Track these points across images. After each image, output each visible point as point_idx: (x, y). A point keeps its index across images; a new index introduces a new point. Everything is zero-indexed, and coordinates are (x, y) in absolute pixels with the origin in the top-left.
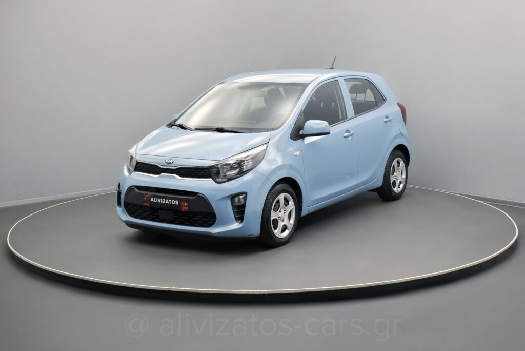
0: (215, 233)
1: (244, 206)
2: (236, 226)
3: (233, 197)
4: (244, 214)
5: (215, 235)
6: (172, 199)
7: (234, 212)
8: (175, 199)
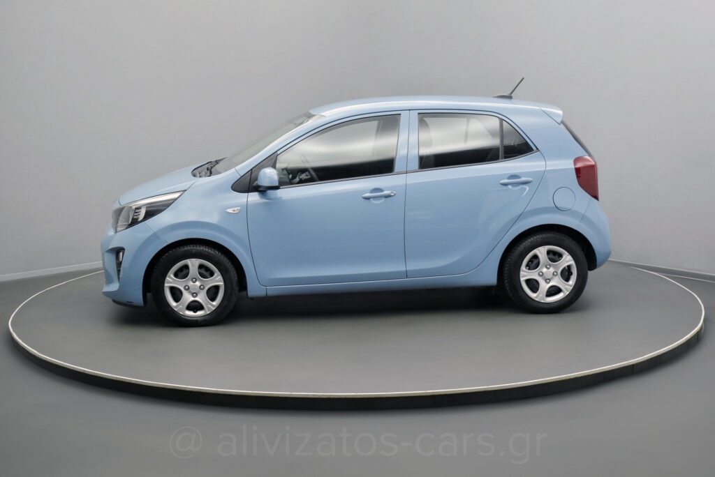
1: (121, 263)
3: (118, 252)
4: (120, 275)
7: (117, 271)
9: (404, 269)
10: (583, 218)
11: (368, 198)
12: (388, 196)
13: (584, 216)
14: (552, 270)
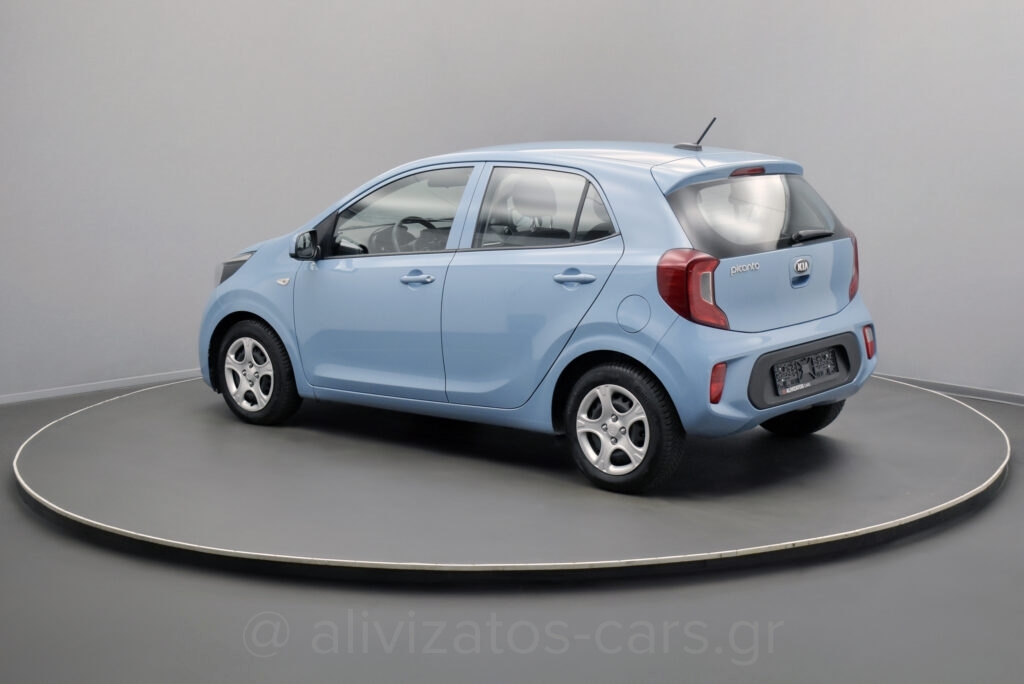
9: (443, 389)
10: (657, 348)
11: (406, 283)
12: (425, 283)
13: (658, 344)
14: (618, 424)
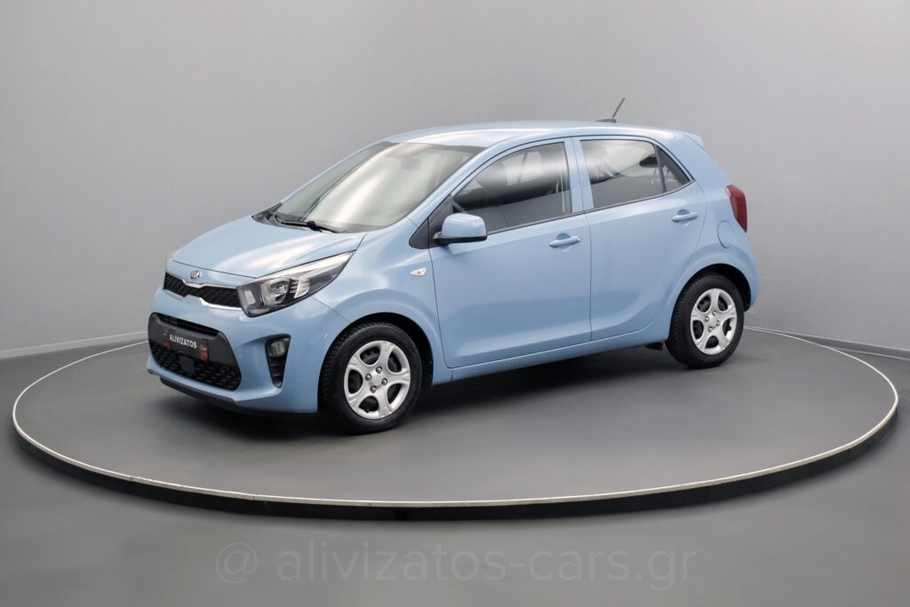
0: (239, 402)
1: (283, 358)
2: (272, 391)
3: (269, 342)
4: (283, 373)
5: (239, 405)
6: (190, 338)
7: (270, 368)
8: (194, 339)
9: (588, 330)
11: (555, 247)
12: (575, 243)
